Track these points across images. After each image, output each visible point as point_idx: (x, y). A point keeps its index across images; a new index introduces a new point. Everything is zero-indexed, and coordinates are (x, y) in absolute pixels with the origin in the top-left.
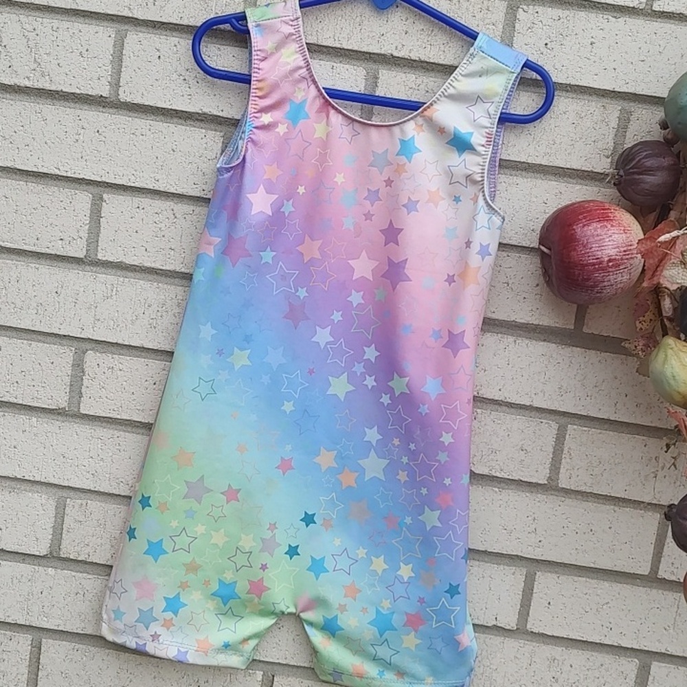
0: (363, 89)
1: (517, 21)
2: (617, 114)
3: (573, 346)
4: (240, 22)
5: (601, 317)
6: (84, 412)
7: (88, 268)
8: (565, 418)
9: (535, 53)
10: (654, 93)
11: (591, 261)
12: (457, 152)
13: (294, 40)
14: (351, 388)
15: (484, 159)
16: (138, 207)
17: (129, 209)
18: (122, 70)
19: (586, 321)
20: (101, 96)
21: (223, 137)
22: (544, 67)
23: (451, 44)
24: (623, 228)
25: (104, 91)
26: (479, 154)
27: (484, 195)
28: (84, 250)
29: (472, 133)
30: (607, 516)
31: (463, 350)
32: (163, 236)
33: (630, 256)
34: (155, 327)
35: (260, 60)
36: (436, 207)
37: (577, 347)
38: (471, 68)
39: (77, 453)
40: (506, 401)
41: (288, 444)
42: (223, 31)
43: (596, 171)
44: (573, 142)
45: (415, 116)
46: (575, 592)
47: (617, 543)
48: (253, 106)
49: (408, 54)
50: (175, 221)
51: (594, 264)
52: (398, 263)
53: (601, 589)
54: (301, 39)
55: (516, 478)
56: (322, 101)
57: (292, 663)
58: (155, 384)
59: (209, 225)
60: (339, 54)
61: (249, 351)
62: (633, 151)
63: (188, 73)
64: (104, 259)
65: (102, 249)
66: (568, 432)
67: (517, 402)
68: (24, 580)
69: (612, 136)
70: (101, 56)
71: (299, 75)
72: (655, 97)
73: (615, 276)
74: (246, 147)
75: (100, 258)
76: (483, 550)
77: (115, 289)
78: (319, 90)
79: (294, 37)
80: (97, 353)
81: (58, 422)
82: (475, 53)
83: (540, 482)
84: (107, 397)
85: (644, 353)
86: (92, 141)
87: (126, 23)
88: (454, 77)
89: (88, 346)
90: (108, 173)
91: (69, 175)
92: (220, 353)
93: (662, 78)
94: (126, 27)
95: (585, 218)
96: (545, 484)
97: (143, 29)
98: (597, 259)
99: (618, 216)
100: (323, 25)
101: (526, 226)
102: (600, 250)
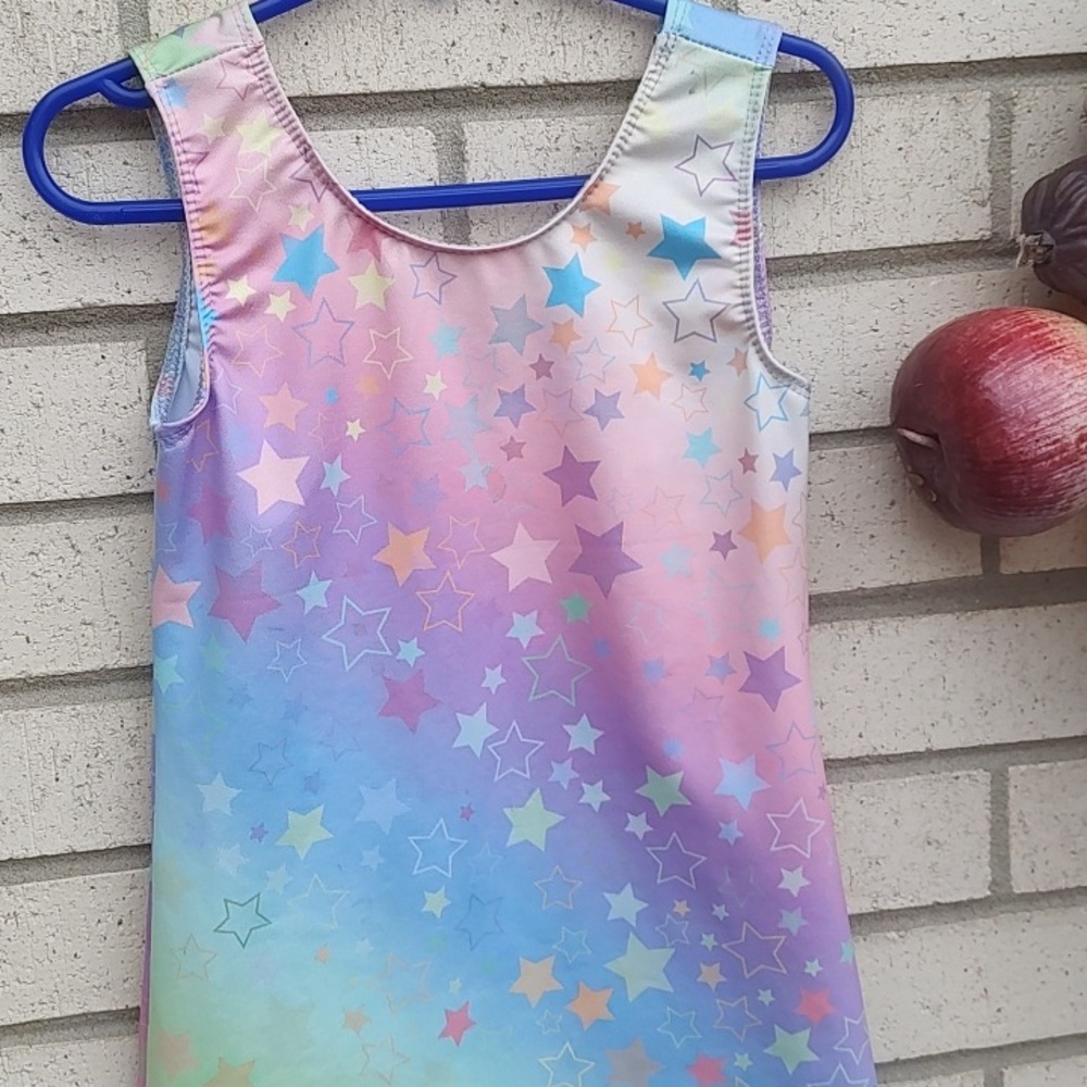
0: (436, 175)
2: (985, 109)
3: (988, 609)
4: (123, 84)
9: (790, 14)
10: (1054, 46)
11: (1044, 449)
12: (676, 269)
13: (259, 99)
14: (555, 818)
15: (741, 271)
19: (1002, 553)
21: (146, 349)
22: (815, 41)
23: (606, 34)
26: (727, 263)
27: (760, 351)
29: (703, 221)
31: (789, 690)
32: (60, 600)
34: (90, 803)
35: (193, 161)
36: (658, 398)
37: (996, 608)
38: (670, 79)
40: (876, 754)
41: (454, 979)
42: (89, 110)
43: (964, 238)
44: (907, 189)
45: (571, 212)
48: (203, 270)
49: (517, 74)
50: (78, 559)
51: (1051, 455)
52: (603, 536)
54: (276, 95)
55: (930, 903)
56: (356, 222)
58: (120, 923)
59: (162, 560)
60: (364, 107)
61: (321, 808)
63: (28, 224)
66: (1012, 781)
67: (898, 752)
69: (983, 157)
71: (292, 177)
72: (1055, 56)
74: (211, 367)
76: (892, 1059)
78: (344, 201)
79: (259, 92)
82: (670, 43)
83: (976, 897)
88: (637, 107)
92: (259, 833)
93: (1061, 12)
95: (1003, 356)
96: (987, 898)
98: (1055, 442)
99: (1067, 335)
100: (315, 50)
101: (845, 387)
102: (1058, 423)
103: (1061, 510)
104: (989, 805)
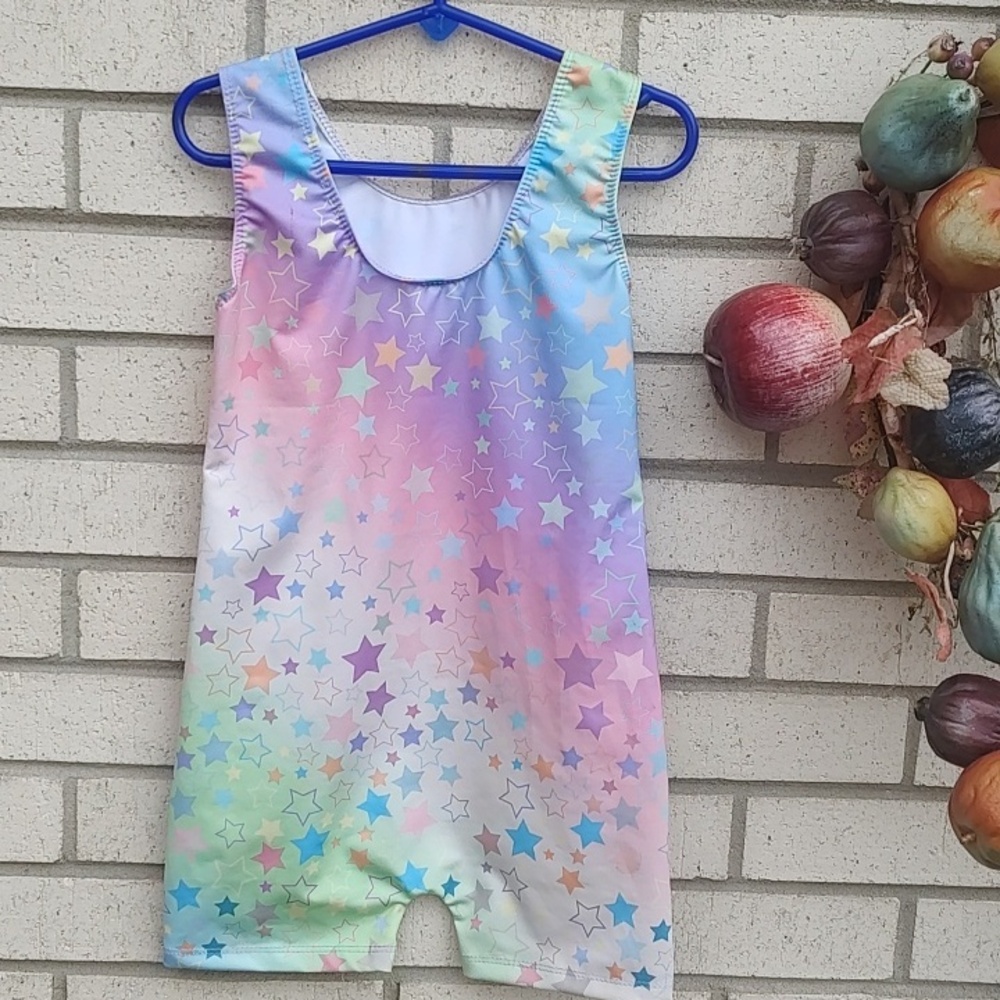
0: (431, 158)
1: (641, 36)
2: (796, 153)
3: (766, 484)
5: (801, 439)
6: (86, 657)
7: (66, 454)
8: (766, 584)
9: (671, 79)
10: (846, 117)
11: (779, 375)
16: (129, 360)
17: (115, 364)
18: (81, 168)
19: (780, 447)
20: (55, 208)
24: (819, 323)
25: (60, 201)
28: (58, 429)
30: (836, 710)
32: (170, 397)
33: (833, 361)
34: (173, 527)
37: (771, 484)
39: (83, 715)
40: (681, 570)
43: (773, 236)
44: (738, 200)
46: (804, 819)
47: (853, 746)
49: (490, 100)
50: (184, 373)
51: (784, 379)
53: (839, 810)
55: (707, 675)
57: (422, 964)
58: (183, 606)
60: (392, 111)
62: (823, 209)
63: (177, 162)
64: (88, 439)
65: (83, 425)
66: (772, 602)
67: (695, 570)
68: (30, 899)
69: (791, 185)
70: (48, 151)
72: (847, 123)
73: (814, 391)
75: (83, 439)
77: (109, 479)
80: (95, 572)
81: (51, 675)
83: (740, 676)
84: (116, 632)
85: (865, 491)
86: (49, 274)
87: (79, 99)
89: (82, 563)
90: (79, 316)
91: (22, 325)
93: (853, 95)
94: (79, 104)
95: (765, 313)
96: (747, 678)
97: (104, 104)
98: (787, 371)
99: (811, 305)
100: (364, 72)
101: (684, 326)
102: (791, 358)
103: (792, 416)
104: (754, 615)
